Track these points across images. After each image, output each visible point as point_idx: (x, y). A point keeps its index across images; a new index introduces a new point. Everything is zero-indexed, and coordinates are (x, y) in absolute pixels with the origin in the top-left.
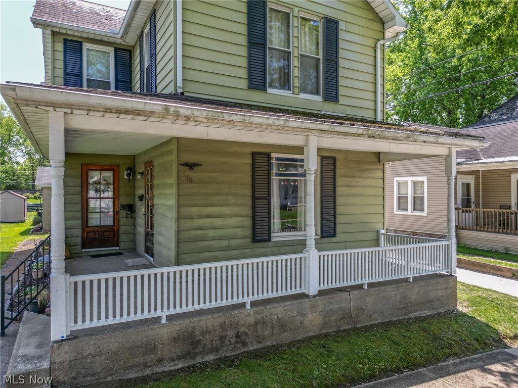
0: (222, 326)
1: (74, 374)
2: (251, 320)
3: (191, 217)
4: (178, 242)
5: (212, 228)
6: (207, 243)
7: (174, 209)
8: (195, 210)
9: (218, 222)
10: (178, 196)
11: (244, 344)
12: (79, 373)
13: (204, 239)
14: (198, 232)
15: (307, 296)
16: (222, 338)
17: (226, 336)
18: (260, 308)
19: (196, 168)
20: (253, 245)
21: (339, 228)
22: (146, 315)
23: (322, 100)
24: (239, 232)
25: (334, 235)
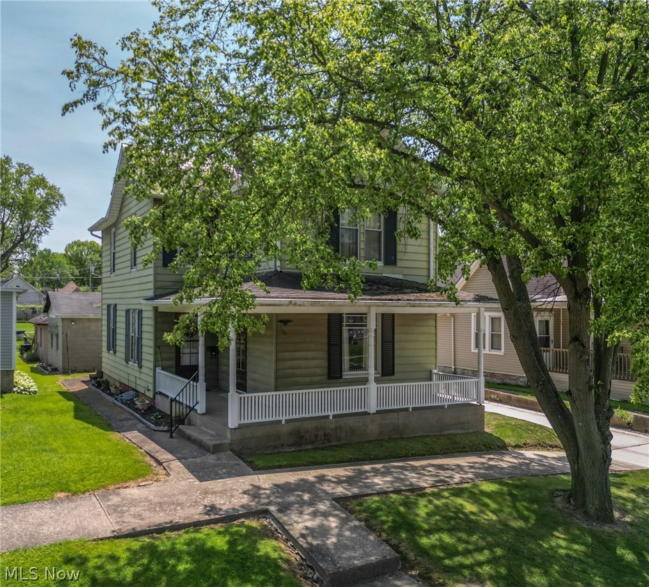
0: (316, 428)
1: (241, 448)
2: (333, 426)
3: (285, 360)
4: (277, 378)
5: (299, 368)
6: (296, 379)
7: (274, 355)
8: (287, 355)
9: (304, 363)
10: (277, 344)
11: (329, 441)
12: (243, 447)
13: (293, 376)
14: (289, 371)
15: (369, 414)
16: (316, 436)
17: (318, 435)
18: (338, 419)
19: (288, 324)
20: (328, 381)
21: (397, 369)
22: (274, 419)
23: (383, 265)
24: (318, 371)
25: (393, 374)
